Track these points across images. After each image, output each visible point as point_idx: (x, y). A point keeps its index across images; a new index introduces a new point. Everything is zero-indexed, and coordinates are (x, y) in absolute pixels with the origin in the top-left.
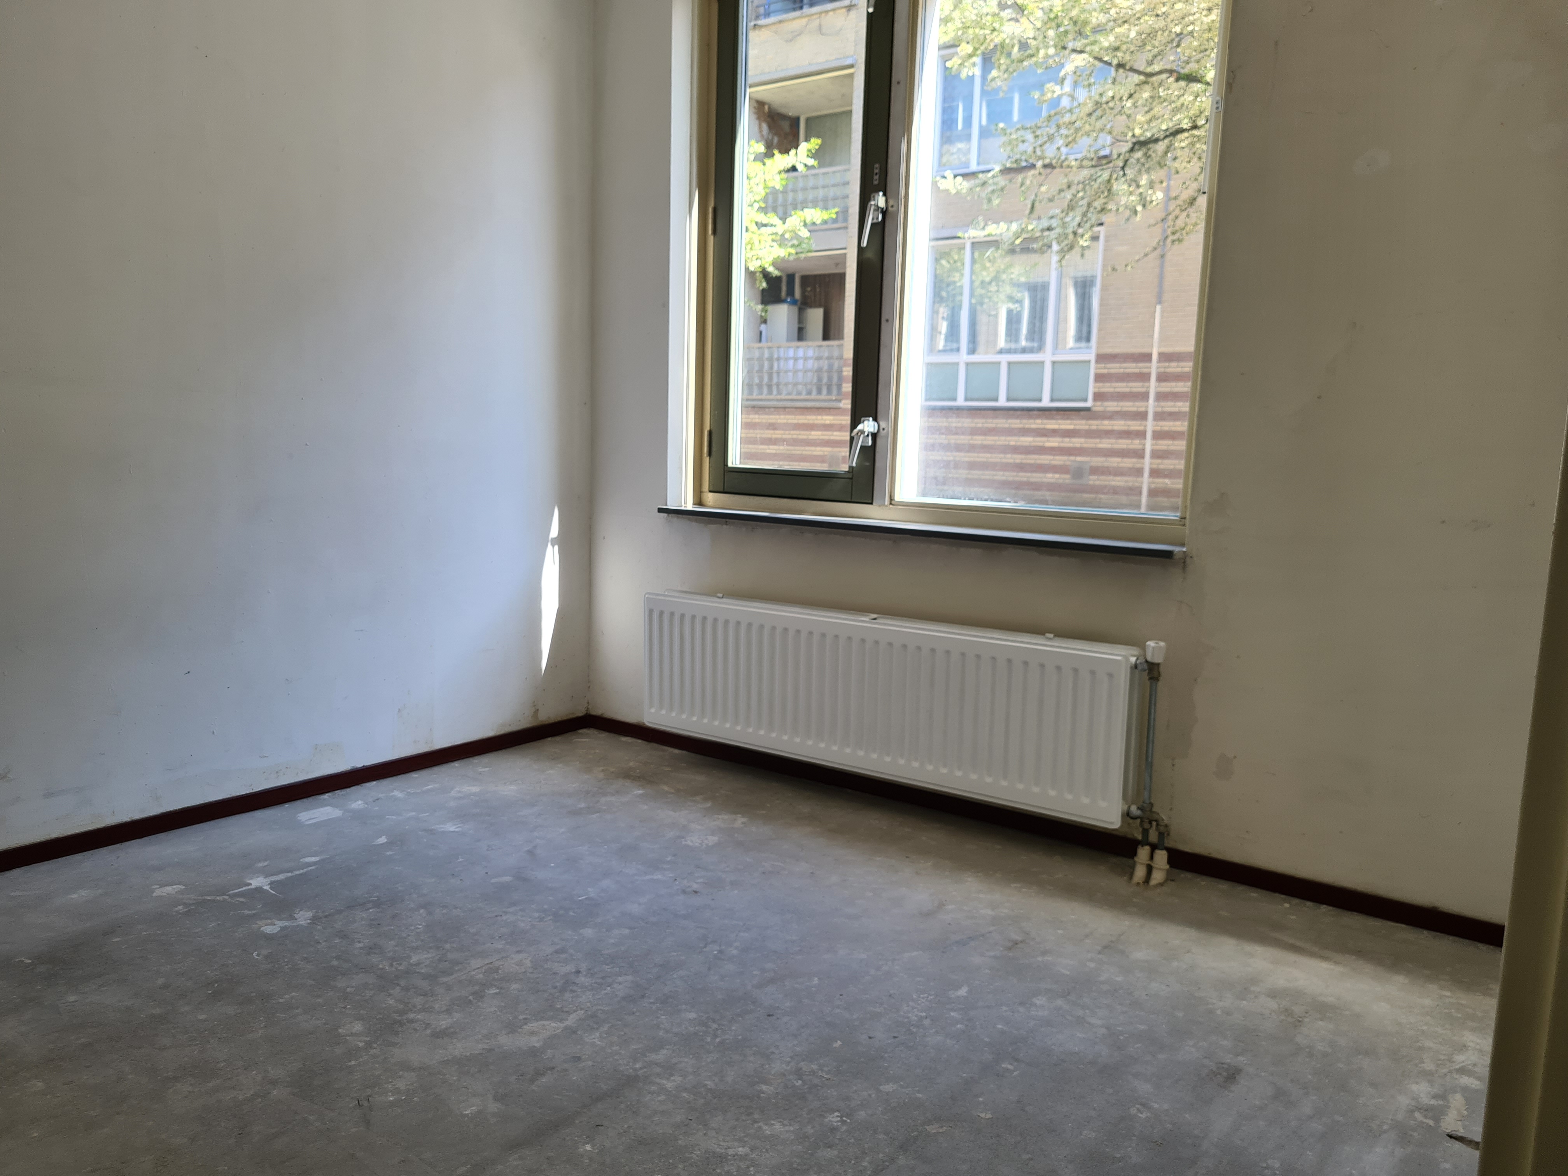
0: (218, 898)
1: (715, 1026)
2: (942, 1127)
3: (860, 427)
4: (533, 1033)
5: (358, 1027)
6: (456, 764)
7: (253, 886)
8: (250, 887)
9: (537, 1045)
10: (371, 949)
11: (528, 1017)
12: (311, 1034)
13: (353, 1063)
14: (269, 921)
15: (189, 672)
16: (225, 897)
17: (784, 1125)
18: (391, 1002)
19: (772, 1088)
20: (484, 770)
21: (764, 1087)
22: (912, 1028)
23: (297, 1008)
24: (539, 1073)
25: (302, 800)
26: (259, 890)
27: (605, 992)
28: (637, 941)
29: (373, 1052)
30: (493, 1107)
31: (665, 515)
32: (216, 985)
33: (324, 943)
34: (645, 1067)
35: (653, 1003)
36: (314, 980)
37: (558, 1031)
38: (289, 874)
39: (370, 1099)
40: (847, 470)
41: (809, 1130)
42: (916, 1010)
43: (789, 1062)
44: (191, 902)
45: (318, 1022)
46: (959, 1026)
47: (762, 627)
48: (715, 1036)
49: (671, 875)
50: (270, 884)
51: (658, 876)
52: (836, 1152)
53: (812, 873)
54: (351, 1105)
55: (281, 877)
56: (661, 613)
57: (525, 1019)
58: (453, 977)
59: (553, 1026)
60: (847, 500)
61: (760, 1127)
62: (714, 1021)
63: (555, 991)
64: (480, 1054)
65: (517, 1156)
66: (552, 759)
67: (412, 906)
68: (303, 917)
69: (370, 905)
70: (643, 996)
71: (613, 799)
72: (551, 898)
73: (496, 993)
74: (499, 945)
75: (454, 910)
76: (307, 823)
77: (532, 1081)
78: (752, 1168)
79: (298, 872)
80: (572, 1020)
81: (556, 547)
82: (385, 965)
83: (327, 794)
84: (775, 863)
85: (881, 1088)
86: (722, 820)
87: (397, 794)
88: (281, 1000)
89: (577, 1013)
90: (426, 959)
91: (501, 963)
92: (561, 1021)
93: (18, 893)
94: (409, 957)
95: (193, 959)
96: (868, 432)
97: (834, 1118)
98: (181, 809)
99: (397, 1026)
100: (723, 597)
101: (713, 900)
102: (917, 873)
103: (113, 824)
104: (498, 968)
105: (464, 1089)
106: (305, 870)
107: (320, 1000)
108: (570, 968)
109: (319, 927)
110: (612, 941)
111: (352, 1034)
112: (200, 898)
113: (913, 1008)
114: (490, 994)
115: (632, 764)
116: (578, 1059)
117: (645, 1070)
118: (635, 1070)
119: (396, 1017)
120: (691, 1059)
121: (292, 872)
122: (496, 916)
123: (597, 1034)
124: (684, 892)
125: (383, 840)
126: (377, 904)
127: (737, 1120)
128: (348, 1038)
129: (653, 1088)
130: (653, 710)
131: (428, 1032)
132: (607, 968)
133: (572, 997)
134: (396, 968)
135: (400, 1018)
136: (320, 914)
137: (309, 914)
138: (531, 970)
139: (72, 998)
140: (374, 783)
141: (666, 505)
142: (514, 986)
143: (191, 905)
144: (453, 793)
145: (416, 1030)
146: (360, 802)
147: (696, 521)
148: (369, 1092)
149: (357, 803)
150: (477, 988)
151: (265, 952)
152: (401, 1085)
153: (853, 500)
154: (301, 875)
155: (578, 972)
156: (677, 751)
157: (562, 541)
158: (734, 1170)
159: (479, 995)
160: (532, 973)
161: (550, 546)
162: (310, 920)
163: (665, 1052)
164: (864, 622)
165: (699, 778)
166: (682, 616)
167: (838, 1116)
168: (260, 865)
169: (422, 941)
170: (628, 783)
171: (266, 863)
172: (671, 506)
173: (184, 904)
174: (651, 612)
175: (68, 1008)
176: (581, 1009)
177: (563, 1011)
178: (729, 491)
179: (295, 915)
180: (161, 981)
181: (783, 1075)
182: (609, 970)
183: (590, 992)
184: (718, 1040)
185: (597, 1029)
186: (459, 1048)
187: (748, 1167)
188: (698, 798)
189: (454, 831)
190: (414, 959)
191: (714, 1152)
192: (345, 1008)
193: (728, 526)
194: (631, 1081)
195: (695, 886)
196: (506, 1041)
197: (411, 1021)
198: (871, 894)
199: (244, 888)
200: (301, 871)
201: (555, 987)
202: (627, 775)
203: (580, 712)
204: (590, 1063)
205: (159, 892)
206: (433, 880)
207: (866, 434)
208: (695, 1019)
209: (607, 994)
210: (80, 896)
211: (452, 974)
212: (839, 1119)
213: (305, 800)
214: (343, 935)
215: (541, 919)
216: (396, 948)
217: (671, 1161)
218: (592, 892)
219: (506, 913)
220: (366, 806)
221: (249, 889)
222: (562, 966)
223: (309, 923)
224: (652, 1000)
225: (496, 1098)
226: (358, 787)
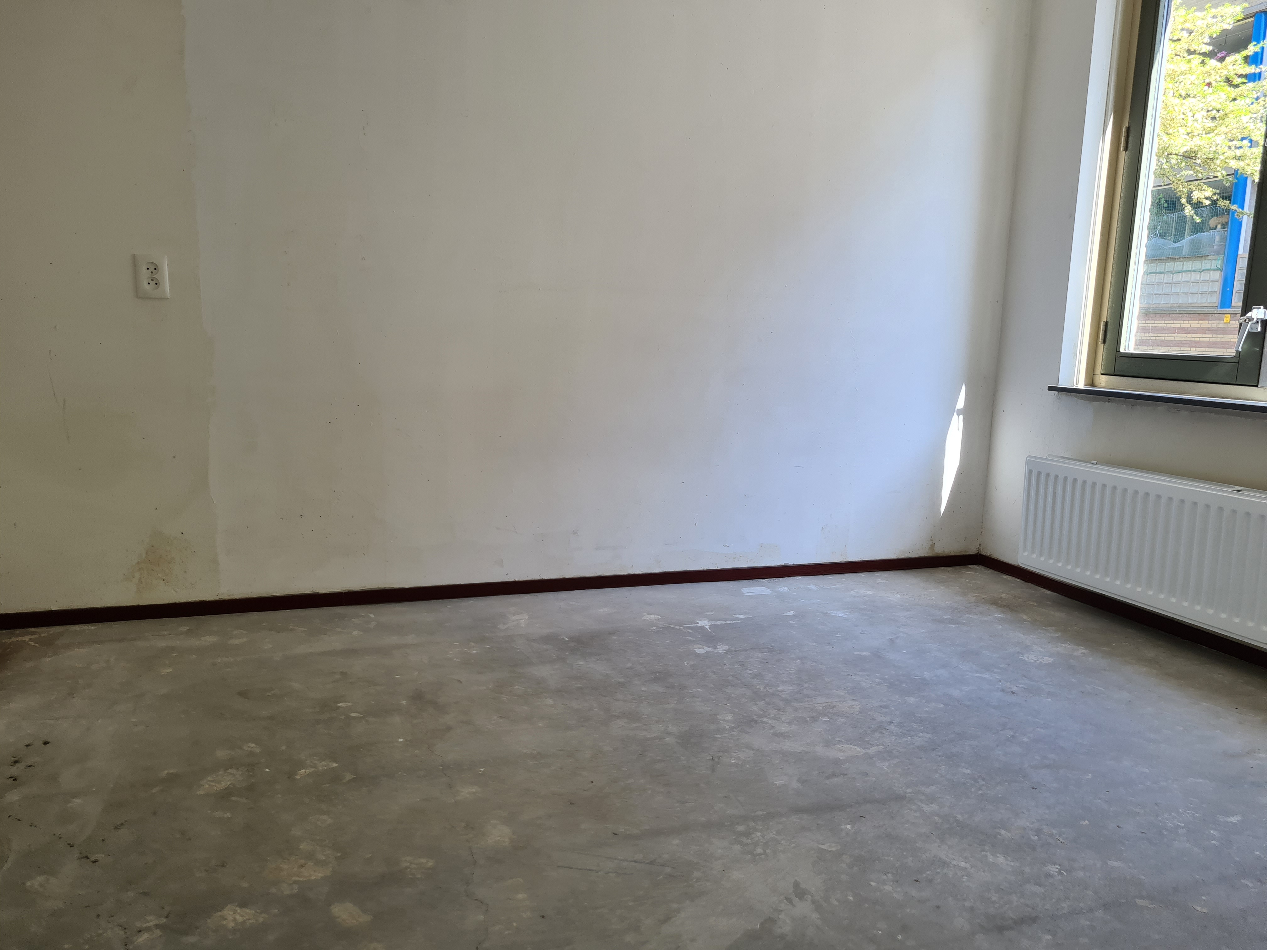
0: (677, 627)
1: (983, 783)
2: (1152, 904)
3: (1249, 315)
4: (841, 751)
5: (729, 717)
6: (863, 574)
7: (699, 625)
8: (697, 625)
9: (841, 758)
10: (756, 676)
11: (843, 740)
12: (700, 714)
13: (718, 736)
14: (701, 646)
15: (683, 482)
16: (681, 628)
17: (1007, 860)
18: (756, 708)
19: (1009, 835)
20: (881, 581)
21: (1003, 832)
22: (1163, 831)
23: (698, 698)
24: (835, 775)
25: (749, 580)
26: (702, 628)
27: (906, 739)
28: (947, 714)
29: (732, 733)
30: (795, 785)
31: (1056, 392)
32: (658, 674)
33: (728, 666)
34: (914, 793)
35: (940, 756)
36: (714, 685)
37: (860, 754)
38: (724, 622)
39: (720, 758)
40: (1234, 354)
41: (1027, 870)
42: (1175, 820)
43: (1034, 822)
44: (661, 626)
45: (707, 708)
46: (1213, 842)
47: (1125, 490)
48: (980, 789)
49: (998, 677)
50: (709, 626)
51: (987, 676)
52: (1042, 890)
53: (1130, 701)
54: (708, 758)
55: (718, 623)
56: (1039, 473)
57: (840, 741)
58: (801, 704)
59: (858, 750)
60: (1232, 383)
61: (986, 856)
62: (983, 779)
63: (869, 730)
64: (799, 753)
65: (798, 816)
66: (939, 582)
67: (793, 656)
68: (722, 648)
69: (766, 650)
70: (934, 749)
71: (975, 617)
72: (893, 672)
73: (826, 721)
74: (842, 693)
75: (820, 665)
76: (746, 594)
77: (828, 778)
78: (965, 877)
79: (729, 622)
80: (872, 750)
81: (961, 417)
82: (761, 687)
83: (766, 580)
84: (1095, 687)
85: (1109, 862)
86: (1065, 648)
87: (813, 587)
88: (691, 691)
89: (879, 747)
90: (789, 689)
91: (838, 704)
92: (864, 748)
93: (574, 603)
94: (778, 686)
95: (651, 657)
96: (1257, 319)
97: (1053, 869)
98: (672, 572)
99: (753, 723)
100: (1096, 464)
101: (1026, 701)
102: (1240, 723)
103: (632, 574)
104: (834, 707)
105: (780, 769)
106: (734, 622)
107: (713, 697)
108: (887, 719)
109: (729, 656)
110: (927, 709)
111: (724, 720)
112: (667, 625)
113: (1174, 818)
114: (822, 720)
115: (1003, 596)
116: (867, 774)
117: (913, 794)
118: (906, 793)
119: (755, 717)
120: (953, 798)
121: (726, 621)
122: (848, 675)
123: (887, 764)
124: (1003, 691)
125: (791, 613)
126: (771, 651)
127: (970, 845)
128: (721, 721)
129: (913, 807)
130: (1026, 554)
131: (772, 731)
132: (914, 725)
133: (879, 737)
134: (767, 691)
135: (757, 719)
136: (733, 649)
137: (727, 647)
138: (857, 713)
139: (581, 663)
140: (800, 577)
141: (1058, 385)
142: (842, 720)
143: (660, 628)
144: (852, 593)
145: (764, 728)
146: (786, 588)
147: (1082, 398)
148: (721, 754)
149: (784, 588)
150: (814, 714)
151: (692, 663)
152: (742, 756)
153: (1237, 383)
154: (731, 624)
155: (891, 722)
156: (1048, 592)
157: (967, 412)
158: (951, 874)
159: (814, 719)
160: (857, 715)
161: (955, 414)
162: (726, 651)
163: (933, 788)
164: (1226, 493)
165: (1059, 615)
166: (1057, 477)
167: (1058, 868)
168: (709, 613)
169: (791, 678)
170: (993, 608)
171: (712, 613)
172: (1061, 385)
173: (657, 627)
174: (1030, 472)
175: (577, 667)
176: (883, 745)
177: (868, 743)
178: (1119, 374)
179: (717, 646)
180: (629, 665)
181: (1024, 829)
182: (915, 727)
183: (894, 737)
184: (980, 792)
185: (889, 760)
186: (788, 746)
187: (963, 876)
188: (1050, 629)
189: (842, 617)
190: (781, 688)
191: (940, 858)
192: (726, 705)
193: (1110, 403)
194: (900, 798)
195: (1014, 689)
196: (820, 750)
197: (763, 722)
198: (1181, 728)
199: (694, 625)
200: (731, 622)
201: (870, 728)
202: (996, 603)
203: (972, 551)
204: (874, 779)
205: (647, 617)
206: (814, 644)
207: (1255, 320)
208: (968, 774)
209: (907, 741)
210: (602, 611)
211: (801, 703)
212: (1057, 870)
213: (751, 581)
214: (742, 664)
215: (879, 684)
216: (772, 679)
217: (905, 853)
218: (927, 675)
219: (855, 674)
220: (789, 591)
221: (697, 626)
222: (881, 716)
223: (724, 653)
224: (939, 754)
225: (798, 781)
226: (789, 578)
